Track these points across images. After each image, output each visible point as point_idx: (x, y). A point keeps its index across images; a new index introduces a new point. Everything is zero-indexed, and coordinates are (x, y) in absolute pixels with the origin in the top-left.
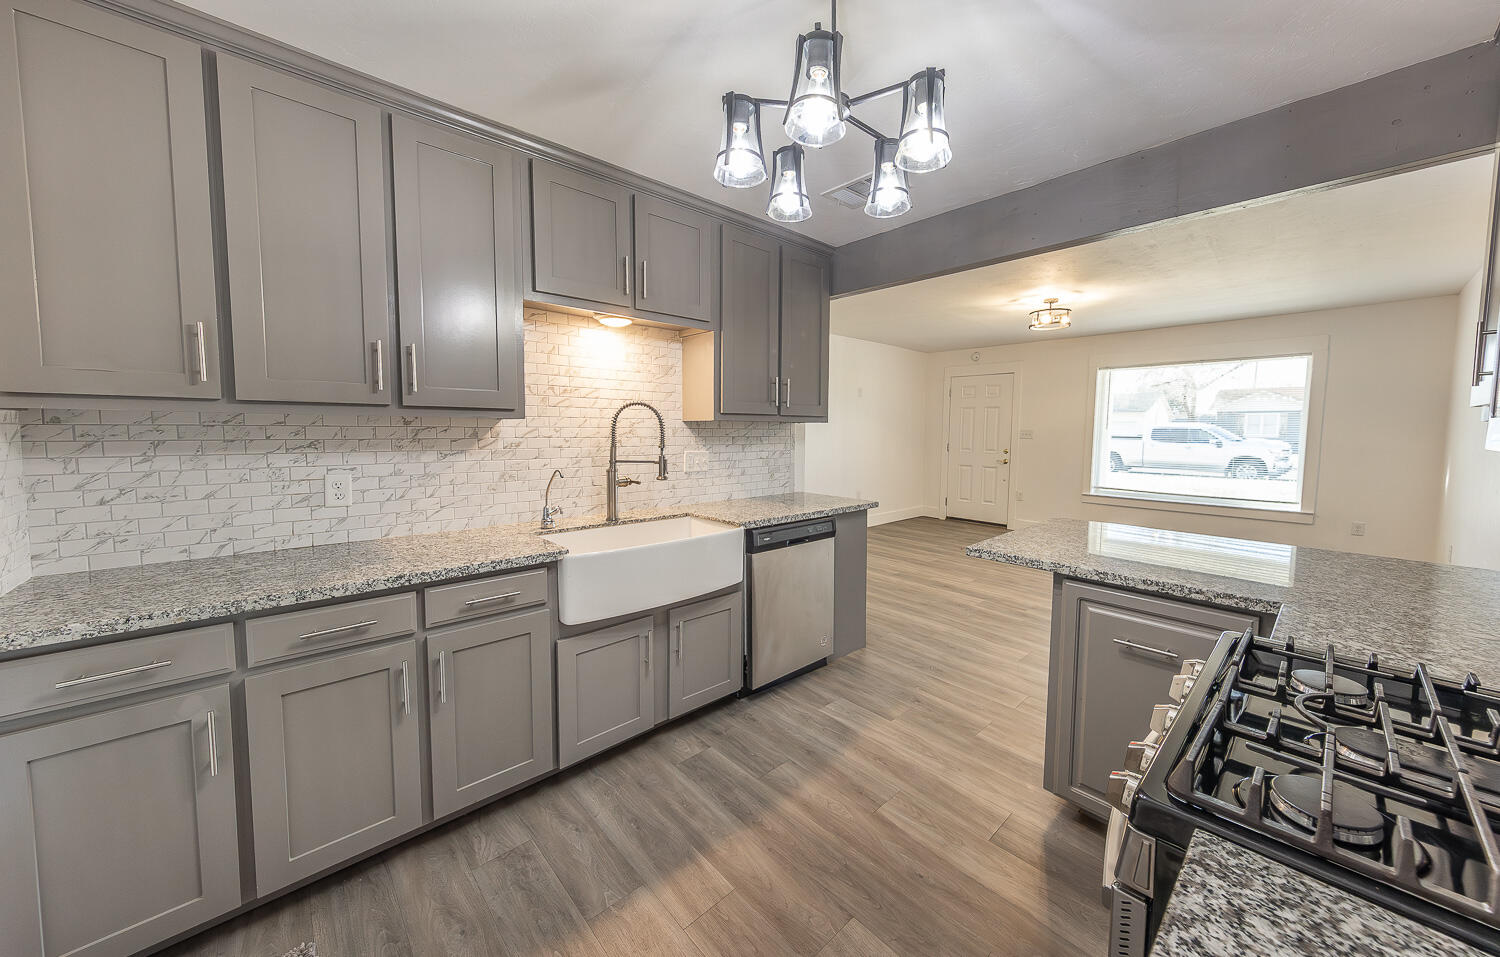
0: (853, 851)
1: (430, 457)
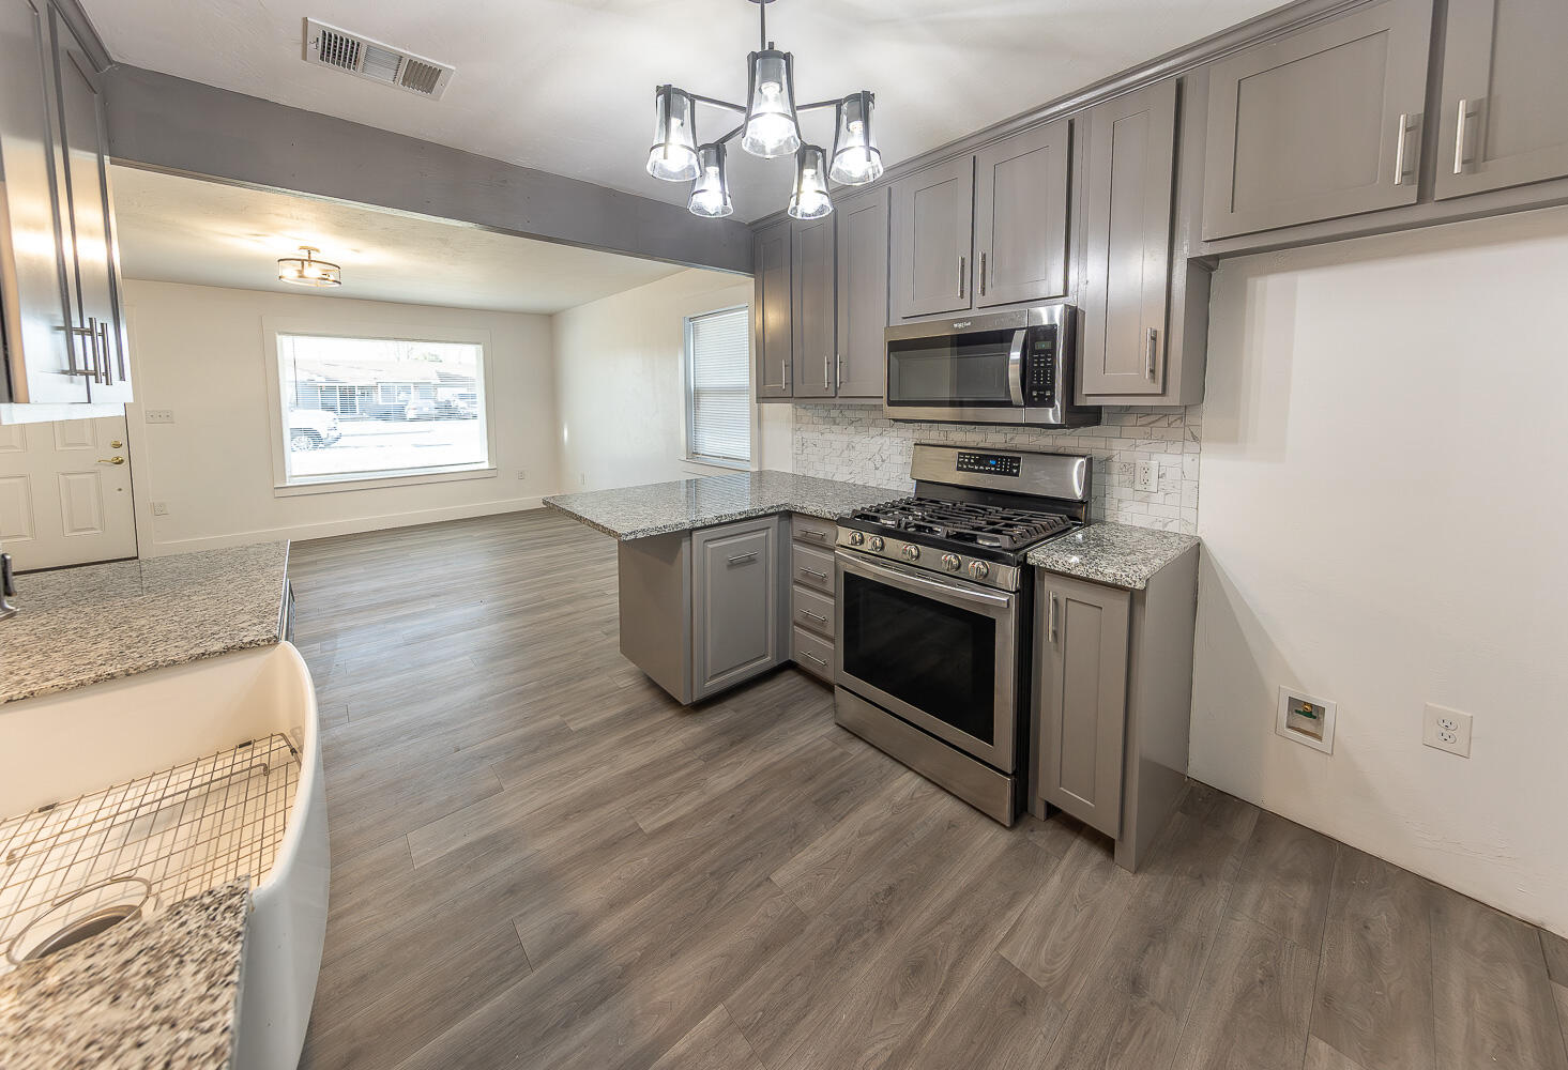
0: (693, 866)
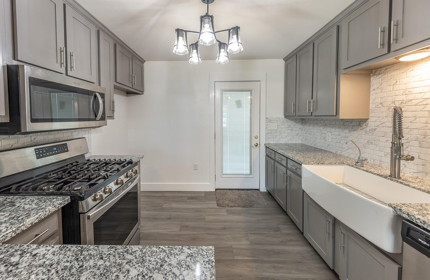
1: (347, 131)
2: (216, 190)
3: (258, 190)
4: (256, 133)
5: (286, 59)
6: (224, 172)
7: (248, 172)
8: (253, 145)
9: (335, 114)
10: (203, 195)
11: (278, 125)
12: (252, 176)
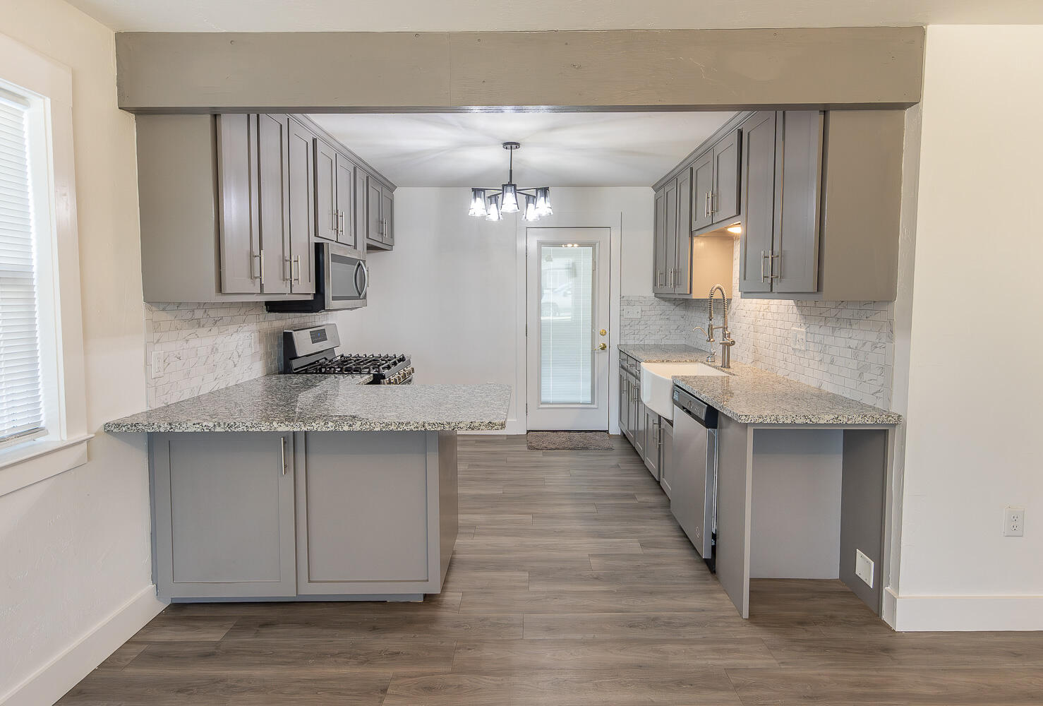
2: (528, 431)
3: (607, 432)
4: (602, 326)
5: (657, 187)
6: (544, 399)
7: (589, 399)
8: (597, 347)
9: (688, 293)
10: (505, 438)
11: (642, 311)
12: (595, 406)
